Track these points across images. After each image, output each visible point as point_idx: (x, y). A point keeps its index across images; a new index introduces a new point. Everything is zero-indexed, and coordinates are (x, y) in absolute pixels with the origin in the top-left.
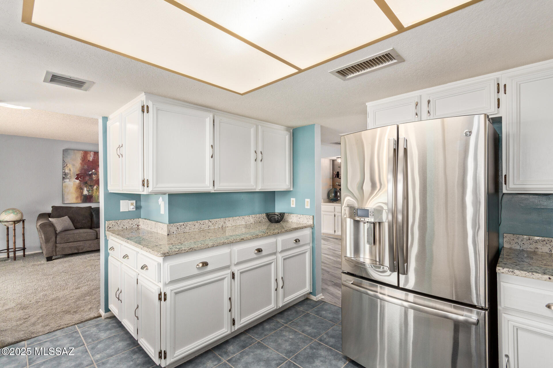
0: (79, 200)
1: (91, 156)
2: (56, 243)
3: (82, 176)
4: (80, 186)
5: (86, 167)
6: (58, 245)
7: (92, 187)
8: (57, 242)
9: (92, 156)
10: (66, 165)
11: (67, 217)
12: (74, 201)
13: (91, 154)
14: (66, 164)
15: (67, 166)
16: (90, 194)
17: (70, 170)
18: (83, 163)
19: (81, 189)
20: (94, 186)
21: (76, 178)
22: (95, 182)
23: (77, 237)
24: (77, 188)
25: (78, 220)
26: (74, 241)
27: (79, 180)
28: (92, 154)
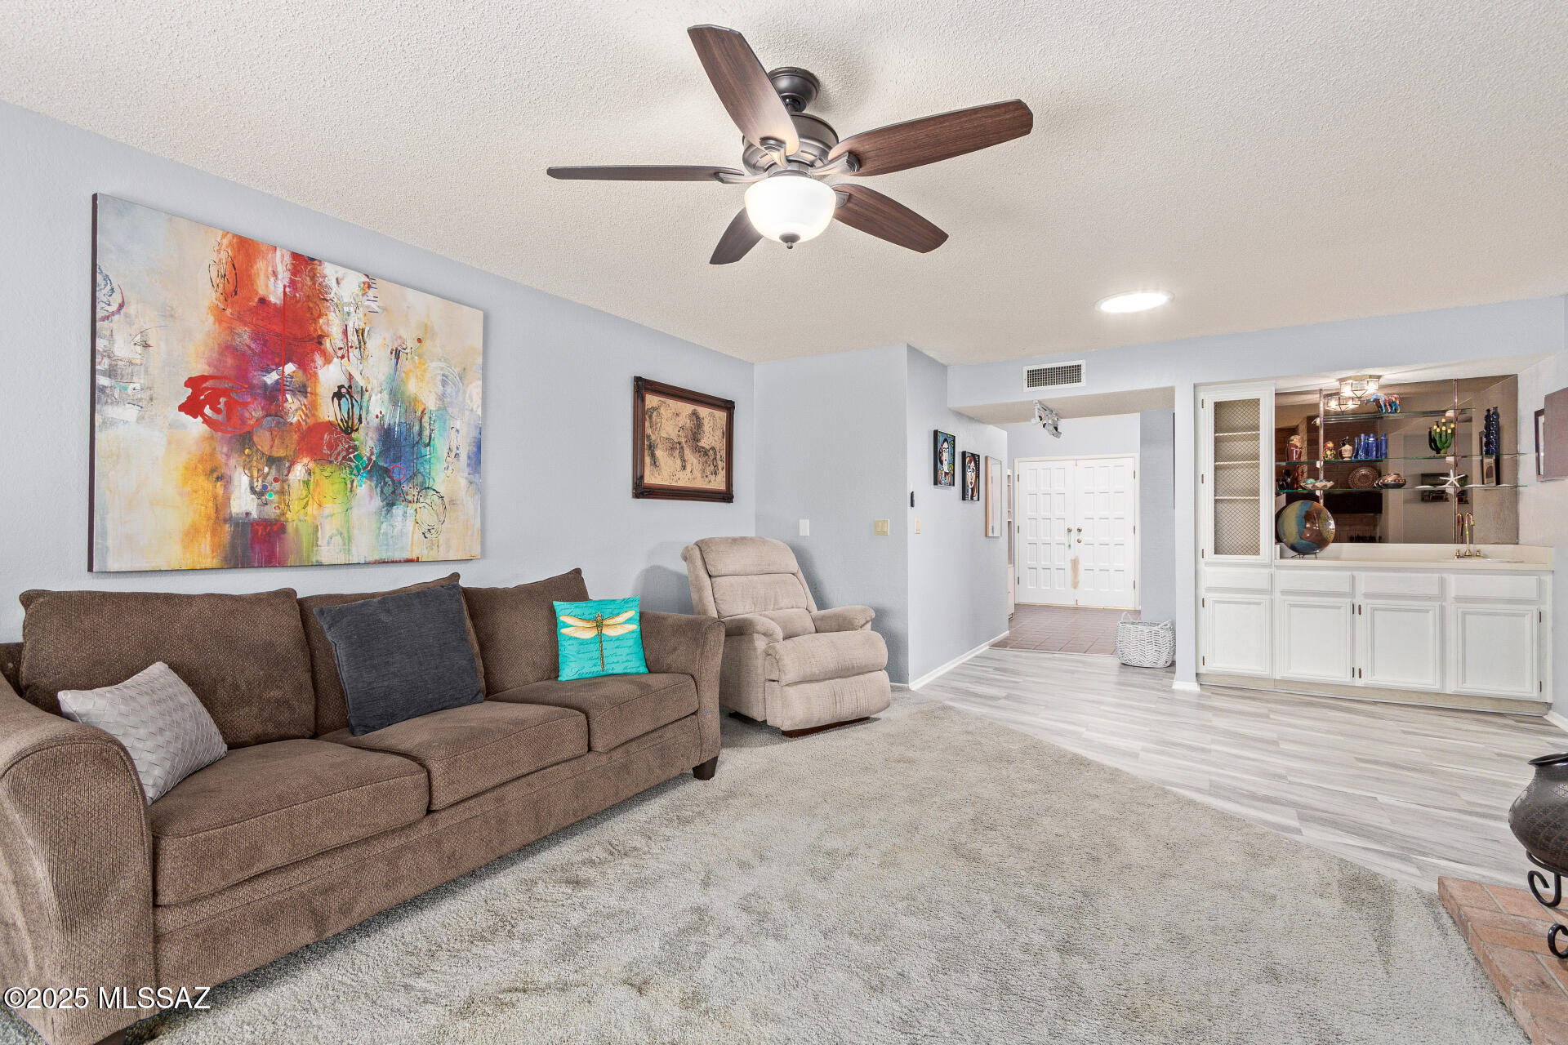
0: (205, 551)
1: (275, 274)
2: (156, 906)
3: (225, 392)
4: (212, 454)
5: (244, 336)
6: (169, 920)
7: (279, 470)
8: (166, 898)
9: (284, 276)
10: (121, 306)
11: (158, 668)
12: (174, 555)
13: (274, 258)
14: (116, 300)
15: (127, 316)
16: (271, 512)
17: (146, 346)
18: (228, 312)
19: (218, 479)
20: (293, 463)
21: (183, 400)
22: (296, 437)
23: (315, 821)
24: (190, 470)
25: (237, 687)
26: (294, 858)
27: (203, 415)
28: (282, 264)
